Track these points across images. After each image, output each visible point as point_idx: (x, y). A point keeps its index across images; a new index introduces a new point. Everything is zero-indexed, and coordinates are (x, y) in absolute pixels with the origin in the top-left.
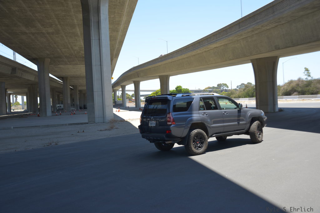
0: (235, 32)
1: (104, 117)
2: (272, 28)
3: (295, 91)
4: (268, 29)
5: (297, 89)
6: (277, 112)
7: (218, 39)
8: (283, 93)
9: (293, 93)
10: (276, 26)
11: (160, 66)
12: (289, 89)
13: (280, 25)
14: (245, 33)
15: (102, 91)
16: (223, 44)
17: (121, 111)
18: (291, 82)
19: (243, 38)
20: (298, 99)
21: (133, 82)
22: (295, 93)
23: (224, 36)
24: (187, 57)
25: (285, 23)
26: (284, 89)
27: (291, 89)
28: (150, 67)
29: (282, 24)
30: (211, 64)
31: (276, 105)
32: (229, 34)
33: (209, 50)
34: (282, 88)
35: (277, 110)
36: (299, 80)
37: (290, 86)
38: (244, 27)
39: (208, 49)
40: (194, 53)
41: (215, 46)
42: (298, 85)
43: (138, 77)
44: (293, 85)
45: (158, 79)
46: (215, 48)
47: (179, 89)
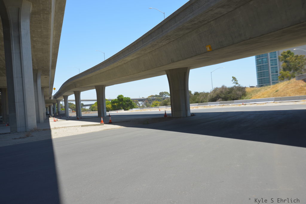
0: (140, 47)
1: (26, 127)
2: (167, 44)
3: (220, 97)
4: (165, 45)
5: (221, 96)
6: (189, 117)
7: (130, 53)
8: (210, 99)
9: (218, 99)
10: (170, 42)
11: (92, 76)
12: (215, 96)
13: (172, 41)
14: (148, 48)
15: (24, 102)
16: (135, 57)
17: (59, 121)
18: (216, 90)
19: (149, 52)
20: (219, 105)
21: (73, 92)
22: (220, 99)
23: (134, 50)
24: (112, 69)
25: (175, 40)
26: (210, 96)
27: (216, 96)
28: (83, 77)
29: (173, 41)
30: (130, 75)
31: (188, 111)
32: (136, 49)
33: (127, 62)
34: (209, 95)
35: (189, 115)
36: (223, 87)
37: (215, 93)
38: (146, 43)
39: (125, 62)
40: (115, 65)
41: (131, 59)
42: (222, 92)
43: (76, 87)
44: (218, 92)
45: (95, 90)
46: (132, 60)
47: (120, 98)
